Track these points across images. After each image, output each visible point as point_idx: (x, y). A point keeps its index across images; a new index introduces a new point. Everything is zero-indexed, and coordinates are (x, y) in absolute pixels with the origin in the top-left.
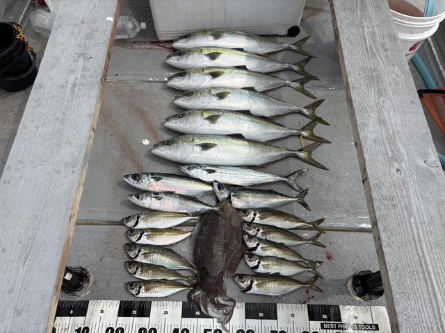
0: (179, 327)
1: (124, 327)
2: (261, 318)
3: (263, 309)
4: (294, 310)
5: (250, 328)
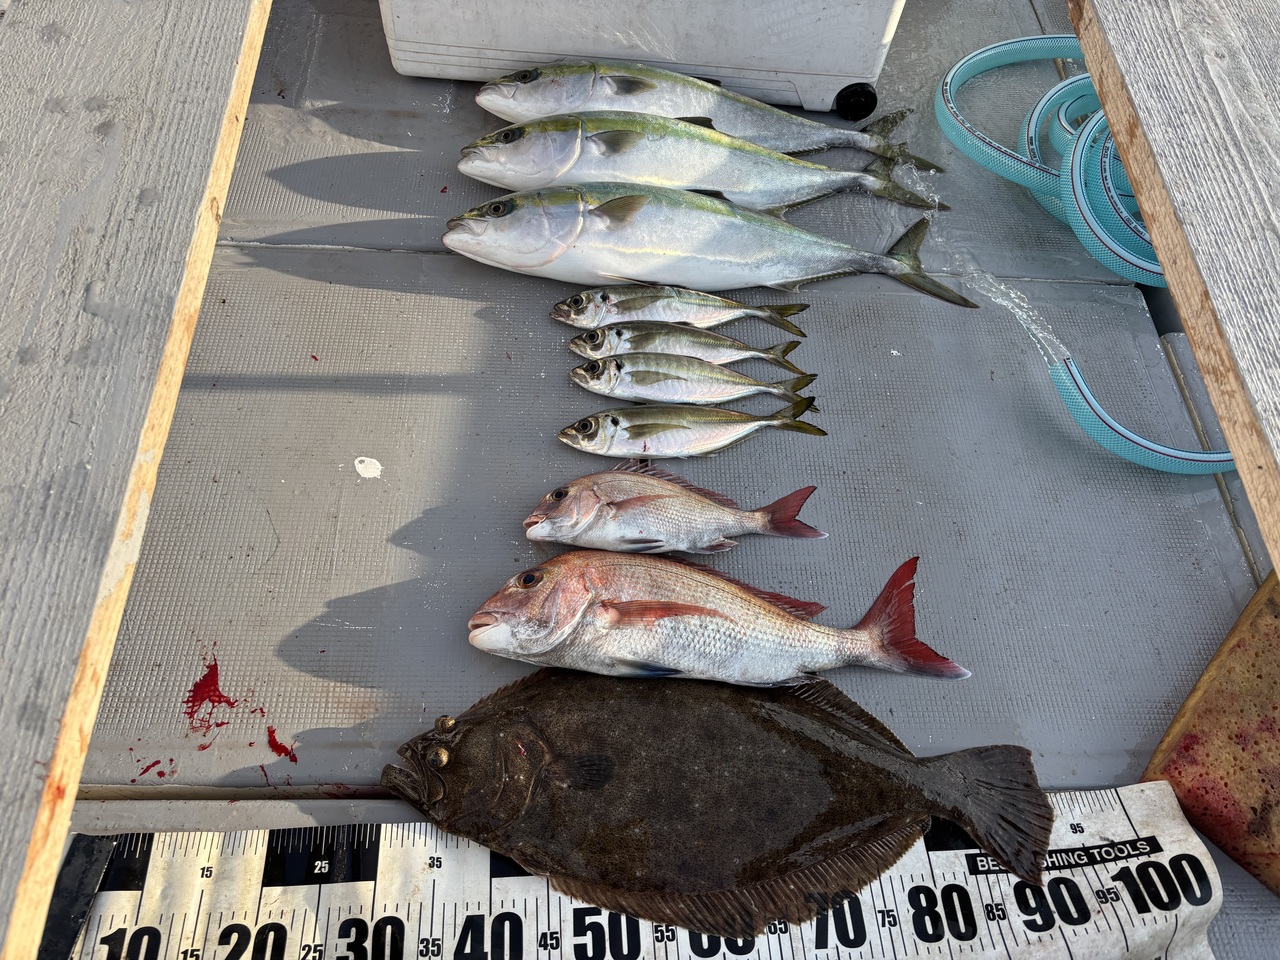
0: (484, 911)
1: (285, 922)
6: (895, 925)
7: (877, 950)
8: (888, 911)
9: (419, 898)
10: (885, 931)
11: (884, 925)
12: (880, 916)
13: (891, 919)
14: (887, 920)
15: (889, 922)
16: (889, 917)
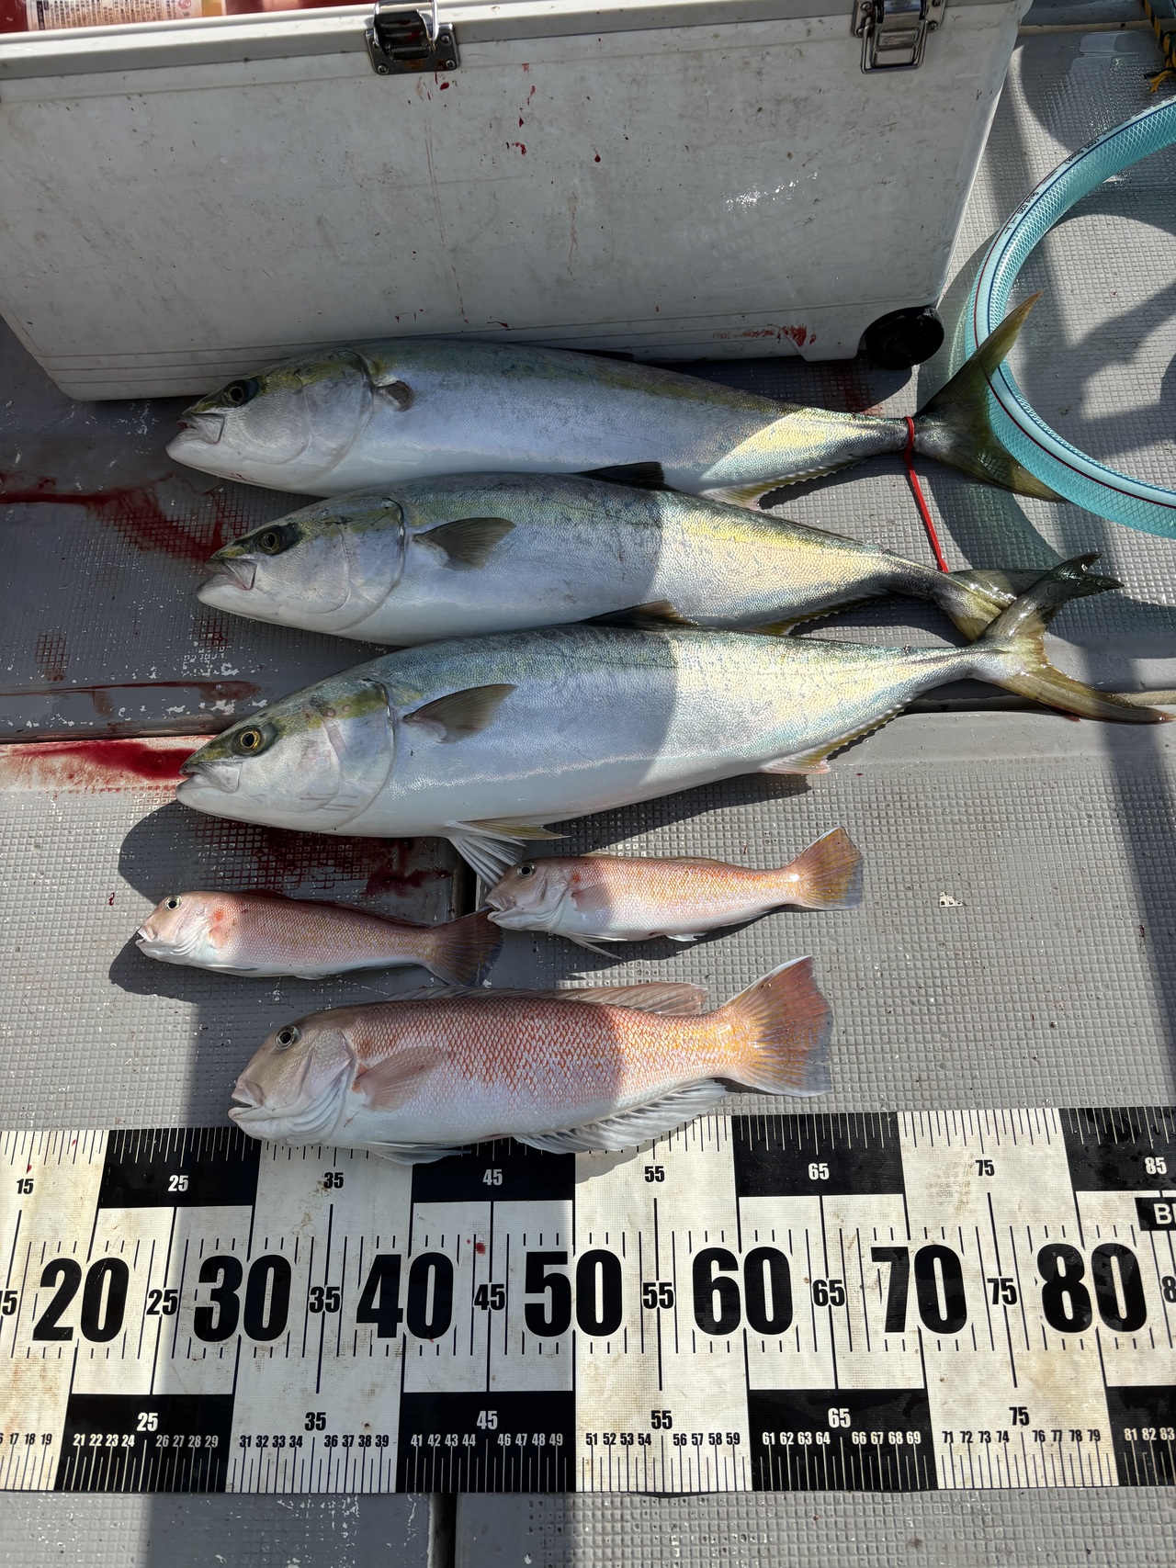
0: (400, 1249)
2: (821, 1189)
4: (989, 1140)
5: (765, 1242)
6: (1014, 1301)
7: (983, 1338)
8: (1004, 1281)
9: (309, 1230)
10: (997, 1310)
11: (996, 1301)
12: (990, 1287)
13: (1008, 1292)
14: (1001, 1293)
15: (1005, 1298)
16: (1005, 1291)
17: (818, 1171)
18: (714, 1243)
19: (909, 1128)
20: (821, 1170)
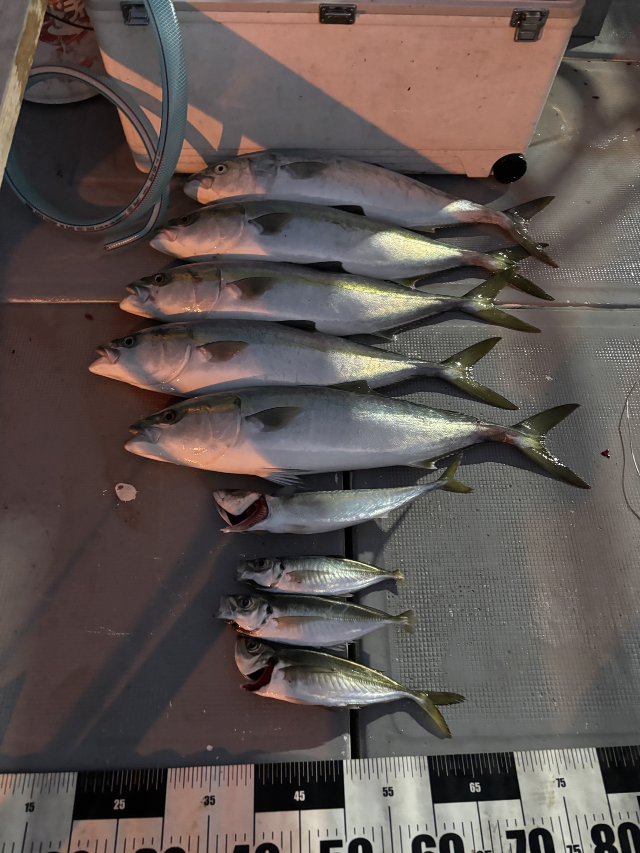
0: (249, 842)
2: (476, 798)
3: (477, 771)
4: (562, 766)
5: (450, 830)
8: (575, 846)
9: (197, 831)
12: (568, 850)
16: (576, 852)
17: (475, 787)
18: (422, 832)
19: (521, 761)
20: (476, 786)
